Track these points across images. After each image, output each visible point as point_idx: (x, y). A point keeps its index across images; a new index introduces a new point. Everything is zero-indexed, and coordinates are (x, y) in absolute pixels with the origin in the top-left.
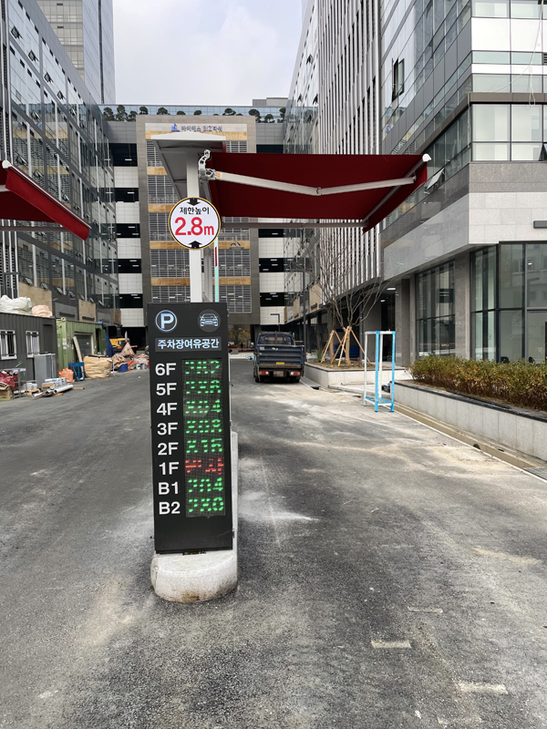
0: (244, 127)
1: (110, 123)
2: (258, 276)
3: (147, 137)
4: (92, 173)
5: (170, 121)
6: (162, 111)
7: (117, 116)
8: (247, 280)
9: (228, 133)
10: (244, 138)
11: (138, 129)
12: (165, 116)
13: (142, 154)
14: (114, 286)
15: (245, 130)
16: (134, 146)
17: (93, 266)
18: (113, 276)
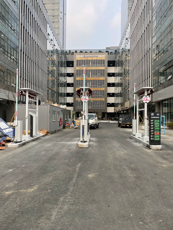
0: (104, 56)
1: (67, 55)
2: (107, 98)
3: (77, 59)
4: (62, 69)
5: (83, 55)
6: (81, 52)
7: (69, 53)
8: (103, 99)
9: (100, 57)
10: (104, 59)
11: (74, 57)
12: (82, 53)
13: (75, 64)
14: (66, 100)
15: (105, 57)
16: (73, 62)
18: (65, 97)
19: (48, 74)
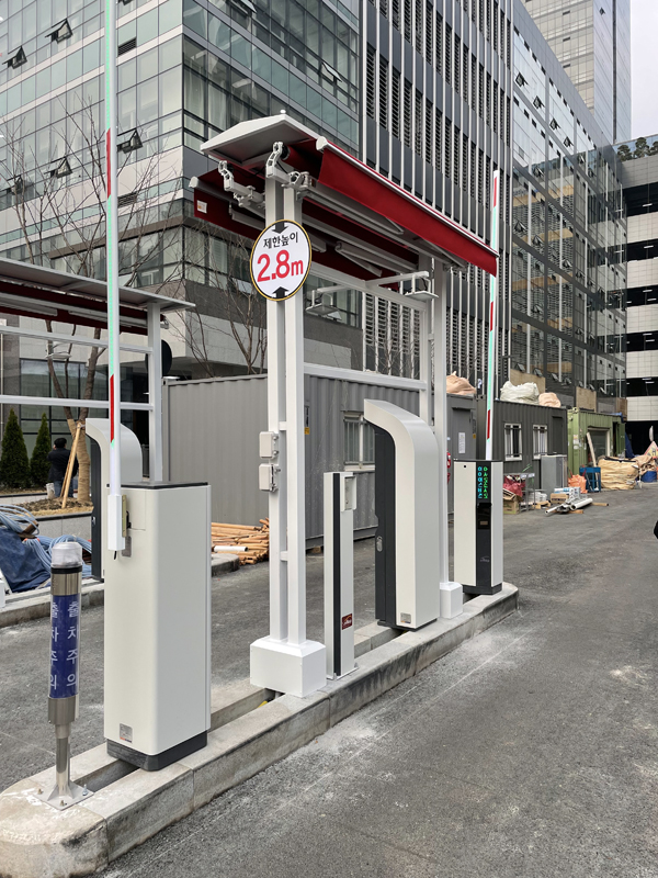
1: (626, 163)
4: (600, 230)
7: (635, 153)
14: (620, 368)
16: (656, 187)
17: (596, 345)
18: (620, 356)
19: (520, 255)
